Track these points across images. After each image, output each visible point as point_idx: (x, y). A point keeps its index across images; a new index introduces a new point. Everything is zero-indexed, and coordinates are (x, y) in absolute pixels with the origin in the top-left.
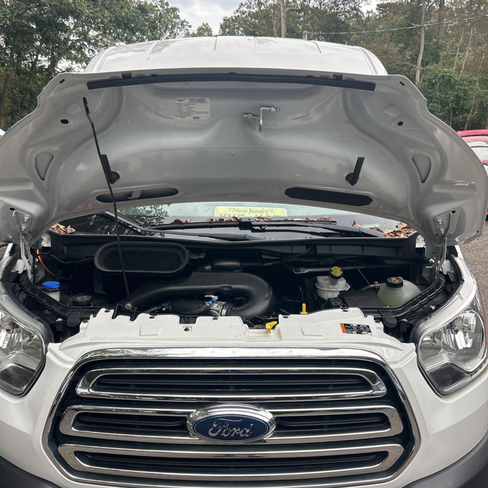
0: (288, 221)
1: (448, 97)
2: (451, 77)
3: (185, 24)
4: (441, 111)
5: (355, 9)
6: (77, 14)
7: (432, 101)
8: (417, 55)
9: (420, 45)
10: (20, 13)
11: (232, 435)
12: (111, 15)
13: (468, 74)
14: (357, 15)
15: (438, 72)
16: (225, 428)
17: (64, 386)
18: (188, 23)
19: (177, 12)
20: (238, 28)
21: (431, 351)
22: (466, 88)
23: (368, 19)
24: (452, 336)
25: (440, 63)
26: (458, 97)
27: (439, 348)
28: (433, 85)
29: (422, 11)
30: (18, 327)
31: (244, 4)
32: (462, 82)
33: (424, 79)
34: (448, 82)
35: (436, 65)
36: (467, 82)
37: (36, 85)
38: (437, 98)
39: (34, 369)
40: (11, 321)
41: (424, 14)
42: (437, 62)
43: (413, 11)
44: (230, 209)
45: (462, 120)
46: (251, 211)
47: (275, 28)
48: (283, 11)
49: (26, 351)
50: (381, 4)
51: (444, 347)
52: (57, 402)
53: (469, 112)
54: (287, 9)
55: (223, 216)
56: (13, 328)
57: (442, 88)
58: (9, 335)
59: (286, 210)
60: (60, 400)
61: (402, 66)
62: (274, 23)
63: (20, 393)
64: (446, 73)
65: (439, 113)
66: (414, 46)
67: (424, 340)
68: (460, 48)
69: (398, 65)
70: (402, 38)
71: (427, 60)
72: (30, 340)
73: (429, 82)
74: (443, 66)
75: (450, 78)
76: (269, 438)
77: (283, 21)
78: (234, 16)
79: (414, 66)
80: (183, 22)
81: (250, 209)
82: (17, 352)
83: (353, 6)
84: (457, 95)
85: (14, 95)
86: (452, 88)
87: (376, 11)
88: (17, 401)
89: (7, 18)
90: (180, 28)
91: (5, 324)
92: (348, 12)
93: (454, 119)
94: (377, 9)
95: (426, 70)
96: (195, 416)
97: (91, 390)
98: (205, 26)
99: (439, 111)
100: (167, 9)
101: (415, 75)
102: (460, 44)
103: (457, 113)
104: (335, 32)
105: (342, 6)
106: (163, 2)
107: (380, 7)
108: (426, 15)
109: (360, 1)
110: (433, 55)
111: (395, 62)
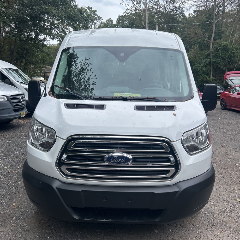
1: (226, 56)
2: (227, 46)
3: (100, 18)
5: (182, 13)
7: (217, 58)
8: (211, 36)
9: (213, 31)
10: (23, 12)
11: (118, 162)
12: (66, 14)
13: (235, 45)
14: (183, 16)
15: (221, 44)
16: (116, 159)
17: (63, 146)
18: (101, 18)
19: (96, 12)
20: (125, 21)
22: (234, 52)
23: (189, 17)
25: (222, 40)
26: (230, 56)
28: (219, 50)
29: (214, 14)
31: (129, 9)
32: (232, 49)
33: (214, 47)
34: (225, 49)
36: (235, 49)
38: (220, 56)
39: (52, 142)
42: (221, 39)
43: (210, 15)
44: (119, 94)
45: (232, 67)
47: (143, 21)
48: (147, 13)
53: (236, 63)
54: (149, 12)
55: (117, 96)
57: (222, 51)
59: (140, 95)
60: (61, 151)
61: (204, 40)
62: (143, 19)
63: (46, 151)
64: (225, 44)
65: (221, 63)
66: (210, 31)
68: (232, 32)
70: (204, 27)
71: (216, 38)
73: (216, 48)
74: (224, 41)
76: (130, 164)
77: (147, 18)
78: (124, 15)
79: (210, 40)
80: (99, 17)
81: (127, 94)
83: (181, 11)
84: (230, 55)
85: (18, 51)
86: (228, 51)
87: (193, 14)
89: (17, 14)
90: (97, 20)
92: (178, 14)
93: (229, 66)
94: (193, 13)
95: (215, 43)
97: (72, 148)
98: (110, 19)
100: (91, 11)
101: (210, 45)
103: (230, 63)
104: (172, 24)
105: (176, 11)
106: (89, 7)
107: (195, 11)
108: (216, 16)
109: (184, 9)
110: (219, 36)
111: (200, 39)
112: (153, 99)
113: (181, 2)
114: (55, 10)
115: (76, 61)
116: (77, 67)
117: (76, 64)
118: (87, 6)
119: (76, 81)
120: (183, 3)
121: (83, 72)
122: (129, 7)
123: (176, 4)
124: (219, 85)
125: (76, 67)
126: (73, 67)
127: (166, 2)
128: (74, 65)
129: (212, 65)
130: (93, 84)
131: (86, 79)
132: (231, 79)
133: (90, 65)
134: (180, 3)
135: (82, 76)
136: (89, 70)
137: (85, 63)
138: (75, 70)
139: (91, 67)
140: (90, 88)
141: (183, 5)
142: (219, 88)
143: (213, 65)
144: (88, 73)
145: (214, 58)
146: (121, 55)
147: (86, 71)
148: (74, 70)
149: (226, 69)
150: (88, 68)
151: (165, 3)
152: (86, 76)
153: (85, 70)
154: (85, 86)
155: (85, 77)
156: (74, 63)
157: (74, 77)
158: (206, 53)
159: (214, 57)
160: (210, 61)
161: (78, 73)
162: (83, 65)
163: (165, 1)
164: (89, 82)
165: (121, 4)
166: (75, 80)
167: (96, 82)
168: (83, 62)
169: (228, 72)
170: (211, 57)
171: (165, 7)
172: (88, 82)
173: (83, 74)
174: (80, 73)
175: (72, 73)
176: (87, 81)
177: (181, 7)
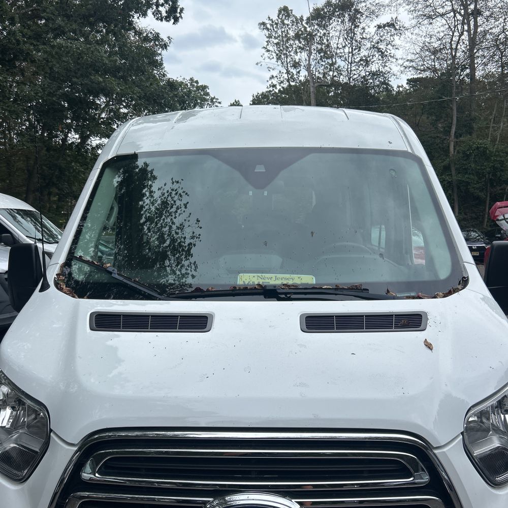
0: (316, 288)
1: (484, 169)
2: (486, 148)
3: (214, 100)
4: (478, 182)
5: (384, 83)
6: (106, 91)
7: (467, 173)
8: (450, 128)
9: (452, 117)
10: (52, 91)
13: (503, 145)
14: (387, 88)
15: (472, 143)
17: (68, 469)
18: (218, 99)
19: (207, 89)
21: (479, 433)
22: (502, 159)
23: (399, 93)
24: (502, 416)
25: (474, 135)
26: (494, 169)
27: (488, 430)
28: (468, 156)
29: (452, 85)
30: (24, 404)
31: (274, 76)
32: (497, 153)
33: (458, 150)
34: (483, 154)
35: (470, 137)
36: (503, 153)
37: (65, 162)
38: (472, 170)
39: (37, 450)
40: (16, 397)
41: (455, 87)
42: (470, 134)
43: (444, 85)
44: (254, 277)
45: (500, 192)
46: (276, 279)
48: (312, 86)
49: (31, 430)
50: (411, 78)
51: (494, 429)
52: (60, 488)
54: (316, 85)
55: (246, 283)
56: (19, 405)
57: (477, 160)
58: (14, 413)
59: (314, 278)
60: (63, 486)
61: (435, 138)
62: (304, 98)
63: (20, 477)
64: (480, 144)
65: (475, 184)
66: (446, 119)
67: (469, 420)
68: (494, 120)
69: (431, 137)
70: (433, 110)
71: (460, 132)
72: (35, 418)
73: (463, 154)
74: (478, 137)
75: (485, 150)
77: (312, 95)
79: (448, 138)
80: (212, 99)
81: (276, 277)
82: (21, 431)
83: (383, 80)
84: (494, 166)
86: (488, 159)
87: (407, 86)
88: (17, 486)
90: (210, 105)
91: (10, 400)
92: (378, 86)
93: (492, 190)
94: (407, 84)
95: (460, 141)
96: (213, 505)
97: (97, 475)
99: (475, 182)
100: (197, 87)
101: (449, 147)
102: (493, 115)
103: (495, 184)
104: (365, 106)
105: (371, 81)
106: (191, 79)
107: (410, 81)
108: (457, 88)
109: (390, 76)
110: (466, 127)
111: (427, 135)
112: (353, 289)
113: (381, 61)
114: (118, 84)
115: (151, 186)
116: (153, 200)
117: (152, 192)
118: (188, 78)
119: (149, 232)
120: (387, 64)
121: (166, 211)
122: (275, 73)
123: (371, 65)
124: (474, 231)
125: (150, 200)
126: (145, 198)
127: (351, 63)
128: (146, 195)
129: (456, 190)
130: (193, 238)
131: (174, 227)
132: (506, 217)
133: (185, 197)
134: (379, 65)
135: (166, 221)
136: (181, 208)
137: (173, 190)
138: (148, 206)
139: (185, 199)
140: (186, 244)
141: (386, 68)
142: (475, 238)
143: (458, 189)
144: (180, 214)
145: (459, 173)
146: (256, 171)
147: (174, 210)
148: (146, 205)
149: (487, 196)
150: (178, 203)
151: (348, 65)
152: (174, 220)
153: (172, 207)
154: (173, 240)
155: (173, 223)
156: (146, 189)
157: (145, 222)
158: (442, 164)
159: (458, 171)
160: (452, 181)
161: (156, 213)
162: (166, 195)
163: (348, 62)
164: (183, 234)
165: (257, 64)
166: (149, 229)
167: (200, 235)
168: (167, 188)
169: (498, 204)
170: (453, 172)
171: (349, 72)
172: (180, 233)
173: (168, 216)
174: (160, 213)
175: (142, 212)
176: (177, 231)
177: (382, 72)
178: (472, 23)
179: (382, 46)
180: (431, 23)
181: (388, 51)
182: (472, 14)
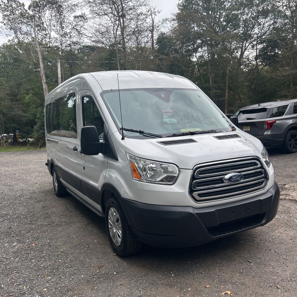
16: (235, 178)
41: (118, 54)
48: (39, 47)
77: (39, 53)
127: (62, 36)
134: (77, 38)
141: (81, 40)
146: (162, 96)
171: (60, 41)
178: (122, 21)
179: (78, 28)
180: (100, 18)
181: (82, 31)
182: (121, 16)
